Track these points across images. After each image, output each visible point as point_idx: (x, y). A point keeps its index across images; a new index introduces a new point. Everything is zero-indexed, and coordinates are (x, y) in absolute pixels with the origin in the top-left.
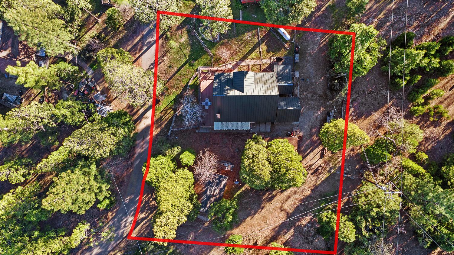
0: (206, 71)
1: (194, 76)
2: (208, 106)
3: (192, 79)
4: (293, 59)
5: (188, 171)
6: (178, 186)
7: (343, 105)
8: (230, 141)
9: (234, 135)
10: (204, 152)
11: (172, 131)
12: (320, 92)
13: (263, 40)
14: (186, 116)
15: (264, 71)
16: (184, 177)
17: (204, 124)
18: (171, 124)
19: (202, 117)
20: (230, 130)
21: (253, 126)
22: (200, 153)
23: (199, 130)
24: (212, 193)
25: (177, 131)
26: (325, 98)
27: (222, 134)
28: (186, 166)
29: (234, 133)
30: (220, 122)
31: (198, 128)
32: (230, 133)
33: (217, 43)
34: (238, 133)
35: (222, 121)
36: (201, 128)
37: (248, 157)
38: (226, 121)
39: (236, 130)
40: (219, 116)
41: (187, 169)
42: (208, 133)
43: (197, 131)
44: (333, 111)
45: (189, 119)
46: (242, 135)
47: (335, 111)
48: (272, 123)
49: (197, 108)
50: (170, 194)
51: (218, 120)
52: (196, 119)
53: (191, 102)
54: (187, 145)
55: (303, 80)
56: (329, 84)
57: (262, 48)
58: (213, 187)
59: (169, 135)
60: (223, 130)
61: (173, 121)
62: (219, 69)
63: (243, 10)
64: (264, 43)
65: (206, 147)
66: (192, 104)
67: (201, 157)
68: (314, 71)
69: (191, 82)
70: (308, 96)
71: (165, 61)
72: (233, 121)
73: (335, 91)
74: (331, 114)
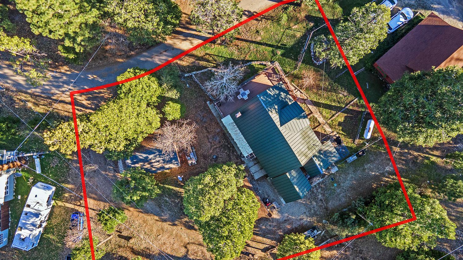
0: (277, 72)
1: (264, 63)
2: (242, 97)
3: (259, 63)
4: (348, 155)
5: (159, 119)
6: (134, 120)
7: (333, 239)
8: (220, 142)
9: (229, 144)
10: (190, 124)
11: (192, 75)
12: (331, 204)
13: (347, 111)
14: (217, 80)
15: (317, 133)
16: (150, 119)
17: (220, 105)
18: (197, 70)
19: (226, 99)
20: (230, 136)
21: (251, 158)
22: (187, 119)
23: (210, 104)
24: (153, 161)
25: (194, 82)
26: (328, 215)
27: (222, 130)
28: (164, 114)
29: (230, 142)
30: (233, 121)
31: (211, 101)
32: (228, 138)
33: (314, 65)
34: (233, 147)
35: (235, 122)
36: (214, 104)
37: (214, 177)
38: (238, 127)
39: (235, 142)
40: (239, 115)
41: (161, 118)
42: (212, 114)
43: (208, 103)
44: (320, 232)
45: (215, 86)
46: (233, 152)
47: (320, 233)
48: (266, 176)
49: (233, 87)
50: (118, 116)
51: (234, 117)
52: (220, 93)
53: (235, 77)
54: (186, 101)
55: (332, 179)
56: (345, 210)
57: (338, 116)
58: (160, 157)
59: (186, 75)
60: (226, 129)
61: (203, 71)
62: (289, 84)
63: (365, 70)
64: (346, 115)
65: (197, 122)
66: (233, 78)
67: (183, 123)
68: (349, 186)
69: (255, 64)
70: (319, 195)
71: (260, 22)
72: (242, 134)
73: (343, 220)
74: (315, 231)
